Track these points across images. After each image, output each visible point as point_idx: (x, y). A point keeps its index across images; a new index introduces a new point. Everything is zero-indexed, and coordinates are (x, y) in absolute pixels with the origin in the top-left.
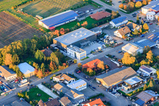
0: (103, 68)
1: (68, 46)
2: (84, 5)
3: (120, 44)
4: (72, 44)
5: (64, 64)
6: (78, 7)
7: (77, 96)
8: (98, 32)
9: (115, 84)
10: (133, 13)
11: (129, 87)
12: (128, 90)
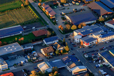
2: (35, 22)
3: (40, 61)
6: (29, 23)
8: (30, 47)
10: (67, 34)
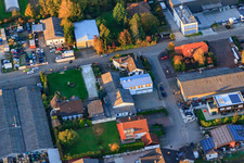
0: (201, 62)
1: (177, 6)
4: (184, 4)
5: (148, 38)
7: (120, 104)
9: (200, 96)
11: (216, 110)
12: (214, 113)
